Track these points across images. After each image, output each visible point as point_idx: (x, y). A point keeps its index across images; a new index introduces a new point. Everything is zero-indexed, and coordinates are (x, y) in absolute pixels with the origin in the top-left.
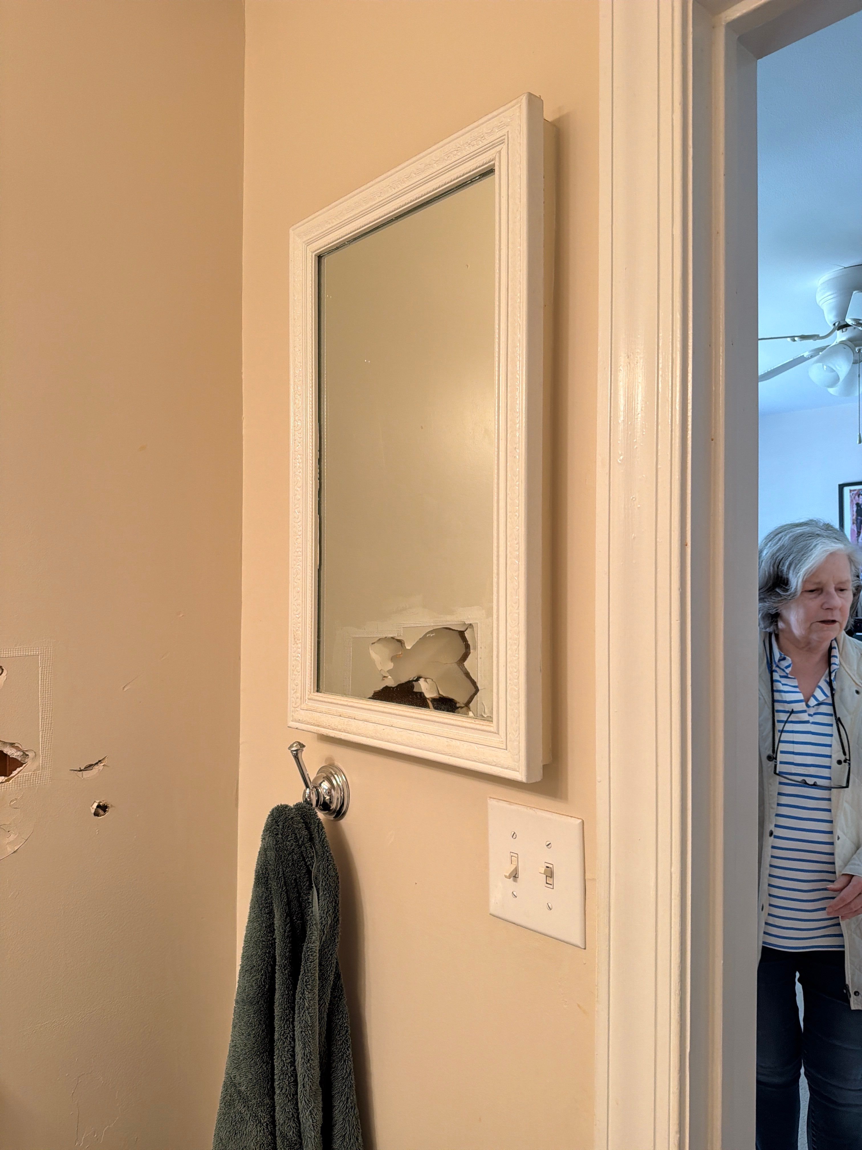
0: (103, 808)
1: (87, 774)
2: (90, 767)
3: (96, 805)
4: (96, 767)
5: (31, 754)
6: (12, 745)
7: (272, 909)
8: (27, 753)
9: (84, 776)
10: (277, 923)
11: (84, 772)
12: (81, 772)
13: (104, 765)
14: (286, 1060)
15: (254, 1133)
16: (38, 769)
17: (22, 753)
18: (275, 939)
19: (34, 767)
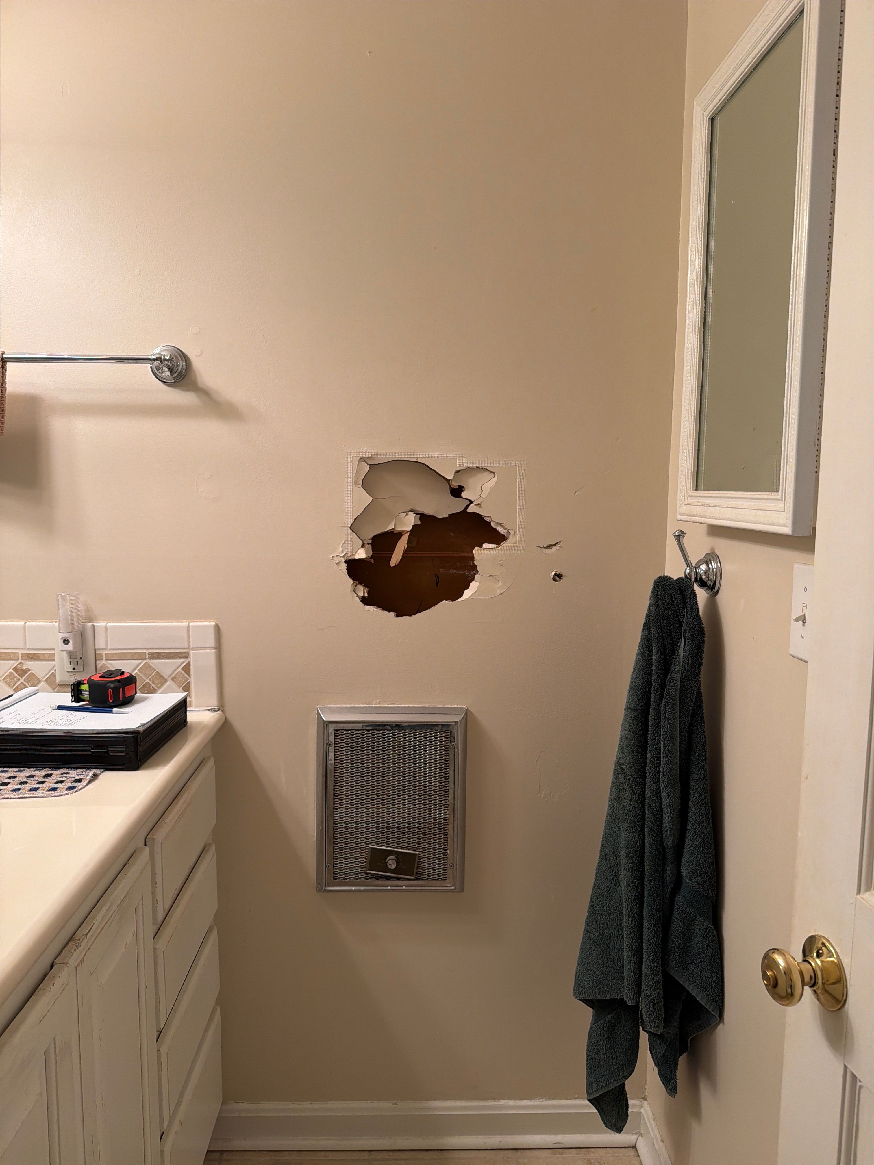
0: (558, 576)
1: (548, 551)
2: (550, 546)
3: (553, 573)
4: (554, 547)
5: (512, 532)
6: (501, 524)
7: (652, 649)
8: (509, 531)
9: (546, 552)
10: (654, 658)
11: (546, 549)
12: (544, 549)
13: (560, 546)
14: (654, 754)
15: (629, 798)
16: (516, 542)
17: (507, 531)
18: (652, 670)
19: (514, 541)
